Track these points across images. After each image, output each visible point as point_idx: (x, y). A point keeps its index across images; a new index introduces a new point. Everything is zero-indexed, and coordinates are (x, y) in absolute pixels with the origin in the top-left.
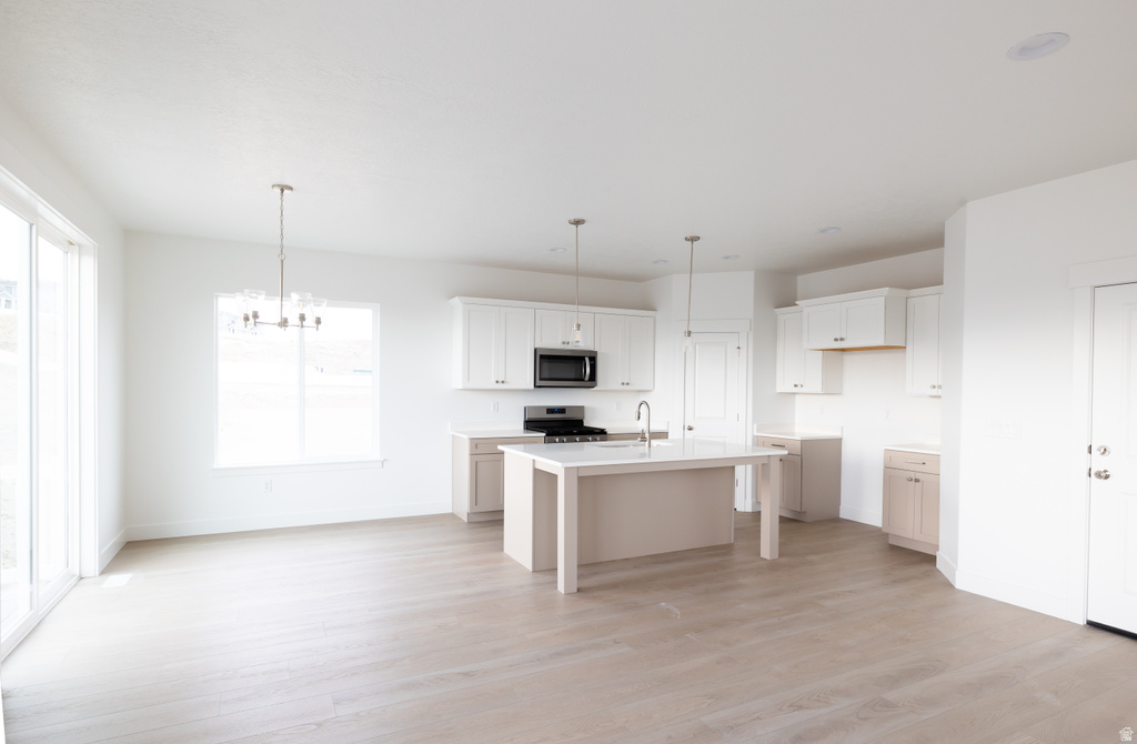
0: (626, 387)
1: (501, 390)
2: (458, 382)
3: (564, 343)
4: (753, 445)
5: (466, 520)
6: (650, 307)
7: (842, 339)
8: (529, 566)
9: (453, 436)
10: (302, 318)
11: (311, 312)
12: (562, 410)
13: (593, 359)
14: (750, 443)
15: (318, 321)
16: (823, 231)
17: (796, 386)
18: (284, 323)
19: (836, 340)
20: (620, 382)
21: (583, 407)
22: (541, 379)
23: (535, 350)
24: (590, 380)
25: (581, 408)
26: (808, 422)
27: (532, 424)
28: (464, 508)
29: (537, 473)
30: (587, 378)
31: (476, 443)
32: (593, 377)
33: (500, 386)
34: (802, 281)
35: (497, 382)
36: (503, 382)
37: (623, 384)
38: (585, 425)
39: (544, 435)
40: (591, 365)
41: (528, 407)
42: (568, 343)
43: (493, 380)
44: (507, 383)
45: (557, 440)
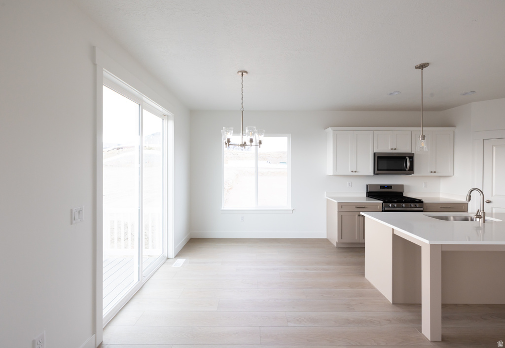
0: (433, 174)
1: (355, 176)
2: (330, 172)
3: (392, 149)
5: (335, 245)
6: (451, 126)
9: (327, 199)
10: (251, 141)
11: (257, 138)
12: (390, 187)
13: (411, 157)
15: (260, 143)
18: (244, 145)
20: (429, 170)
21: (403, 185)
22: (378, 170)
23: (374, 154)
24: (409, 170)
25: (402, 186)
27: (371, 194)
28: (334, 238)
30: (408, 169)
31: (342, 205)
32: (412, 169)
33: (354, 174)
35: (352, 172)
36: (355, 172)
37: (431, 172)
38: (404, 195)
39: (382, 202)
40: (410, 161)
41: (369, 185)
42: (395, 149)
43: (350, 171)
44: (358, 172)
45: (390, 205)
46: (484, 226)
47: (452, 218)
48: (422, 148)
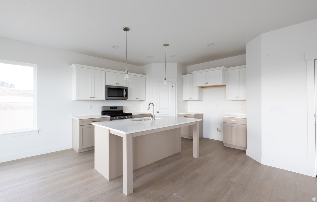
0: (137, 99)
1: (93, 100)
2: (74, 97)
3: (116, 84)
4: (178, 116)
5: (78, 152)
6: (144, 74)
7: (207, 83)
8: (107, 177)
9: (72, 118)
12: (115, 107)
13: (127, 90)
14: (177, 116)
16: (209, 45)
17: (190, 98)
19: (205, 83)
20: (135, 98)
21: (123, 106)
22: (108, 96)
23: (106, 86)
24: (125, 97)
25: (122, 106)
26: (192, 109)
27: (104, 113)
28: (77, 146)
29: (111, 136)
30: (125, 96)
31: (82, 121)
32: (127, 96)
33: (92, 99)
34: (189, 68)
35: (91, 97)
36: (93, 97)
37: (136, 98)
38: (123, 112)
39: (110, 116)
40: (126, 92)
41: (103, 107)
42: (118, 84)
43: (90, 97)
44: (95, 98)
45: (115, 118)
46: (154, 121)
47: (143, 120)
48: (127, 78)
